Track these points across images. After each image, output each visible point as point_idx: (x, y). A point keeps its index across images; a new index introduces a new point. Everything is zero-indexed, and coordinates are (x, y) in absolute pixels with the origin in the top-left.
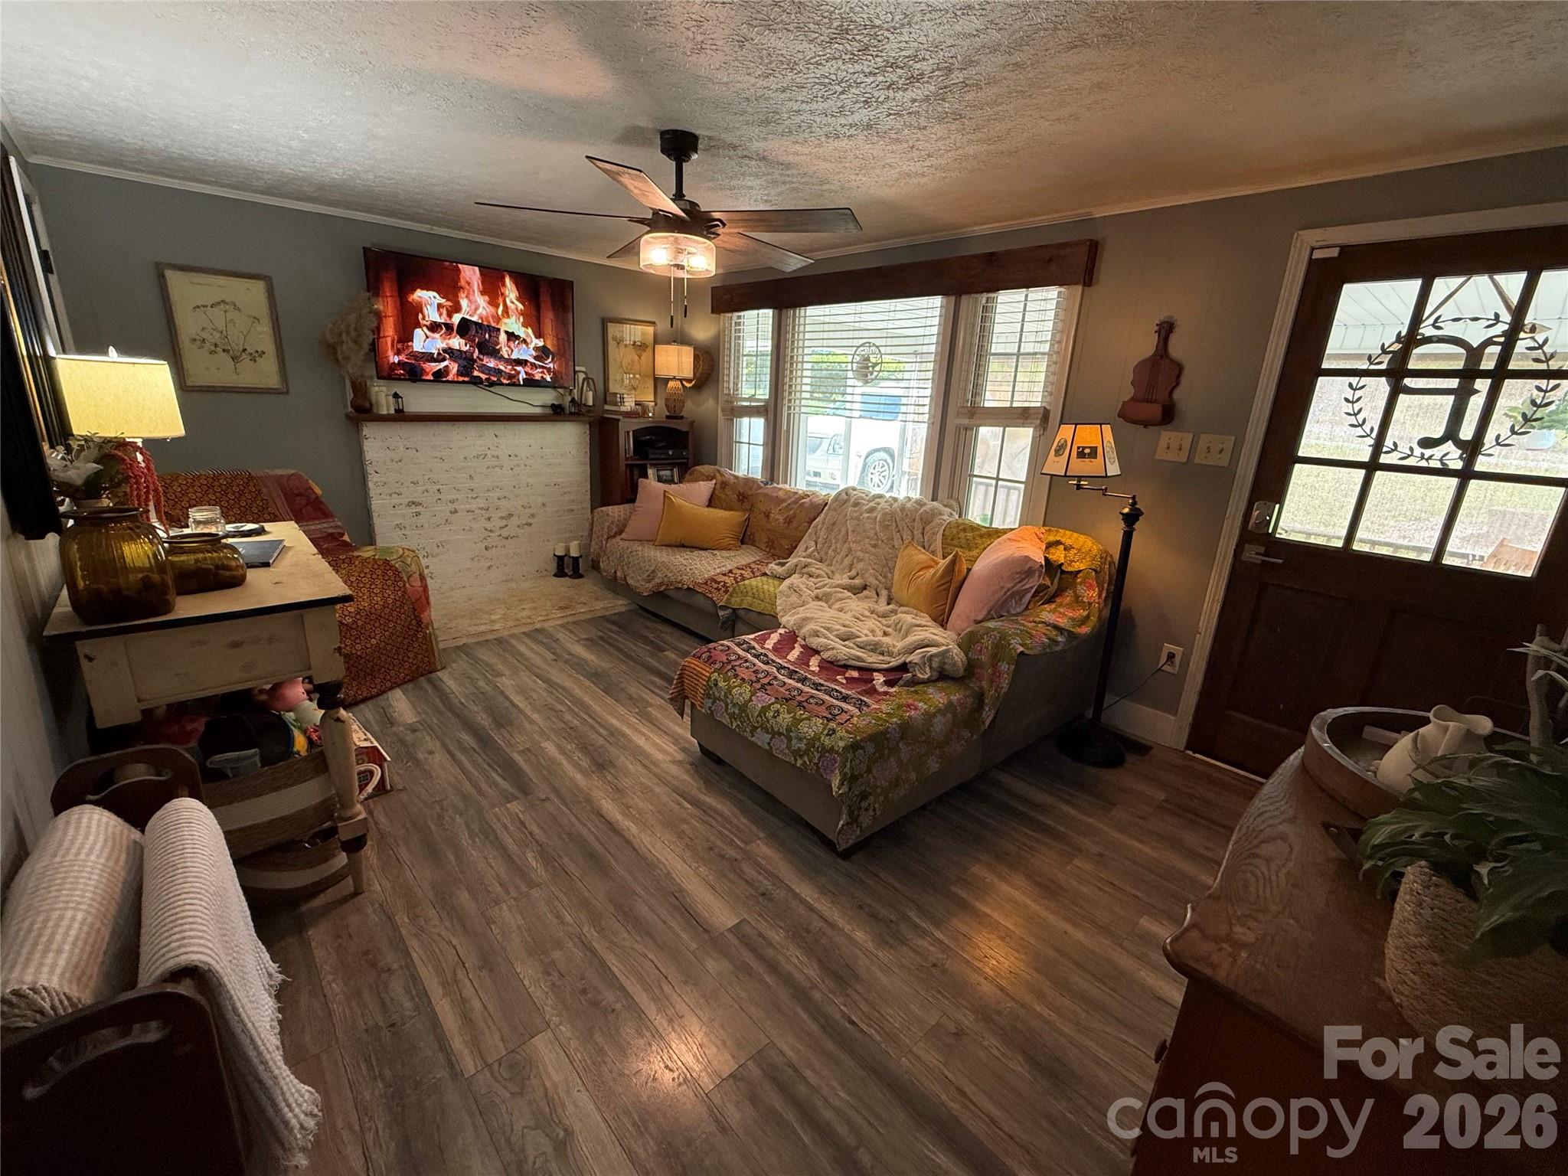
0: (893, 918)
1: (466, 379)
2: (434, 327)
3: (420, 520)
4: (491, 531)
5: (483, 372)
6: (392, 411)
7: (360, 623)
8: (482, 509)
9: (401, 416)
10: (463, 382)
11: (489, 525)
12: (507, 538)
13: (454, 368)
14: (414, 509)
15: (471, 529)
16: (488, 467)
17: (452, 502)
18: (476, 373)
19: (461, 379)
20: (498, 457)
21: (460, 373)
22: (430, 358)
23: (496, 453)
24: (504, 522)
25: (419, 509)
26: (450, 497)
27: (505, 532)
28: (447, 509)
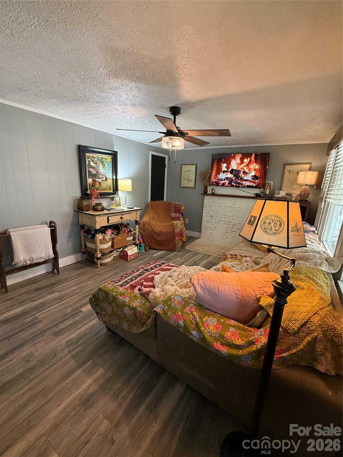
0: (78, 343)
1: (230, 185)
2: (224, 172)
3: (212, 221)
4: (228, 228)
5: (235, 183)
6: (211, 193)
7: (160, 233)
8: (227, 221)
9: (213, 194)
10: (229, 186)
11: (228, 226)
12: (233, 231)
13: (227, 182)
14: (211, 217)
15: (223, 226)
16: (231, 210)
17: (220, 218)
18: (233, 184)
19: (228, 185)
20: (234, 208)
21: (229, 184)
22: (222, 180)
23: (234, 206)
24: (233, 227)
25: (212, 218)
26: (220, 216)
27: (232, 230)
28: (218, 219)
